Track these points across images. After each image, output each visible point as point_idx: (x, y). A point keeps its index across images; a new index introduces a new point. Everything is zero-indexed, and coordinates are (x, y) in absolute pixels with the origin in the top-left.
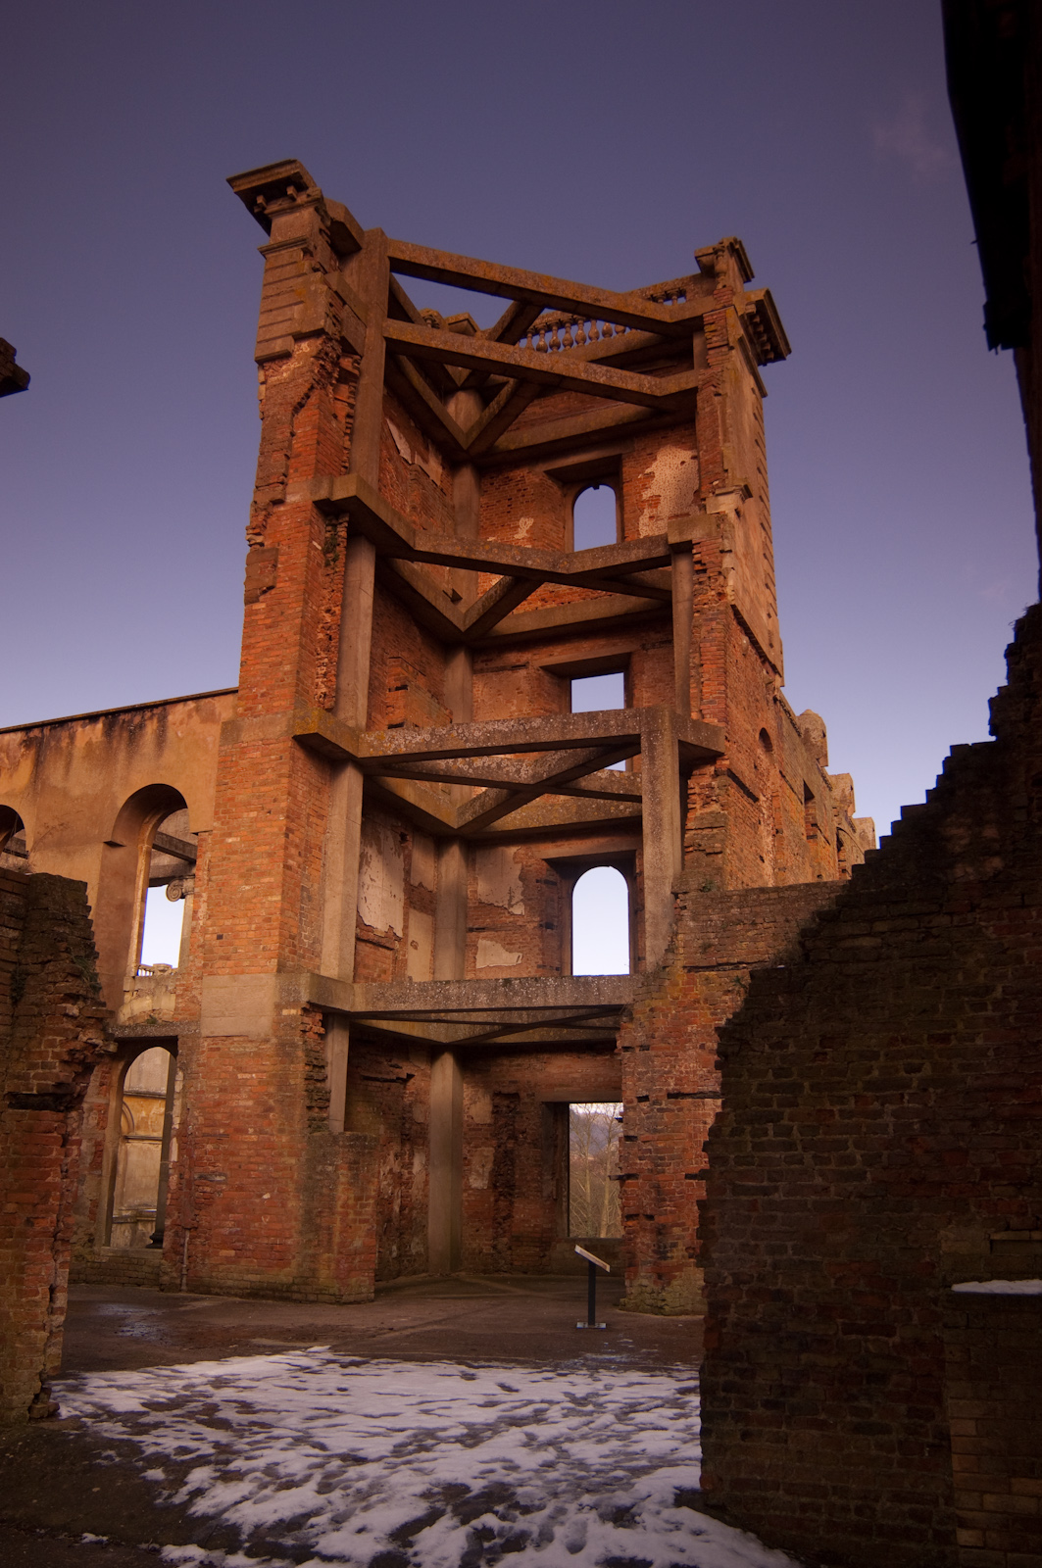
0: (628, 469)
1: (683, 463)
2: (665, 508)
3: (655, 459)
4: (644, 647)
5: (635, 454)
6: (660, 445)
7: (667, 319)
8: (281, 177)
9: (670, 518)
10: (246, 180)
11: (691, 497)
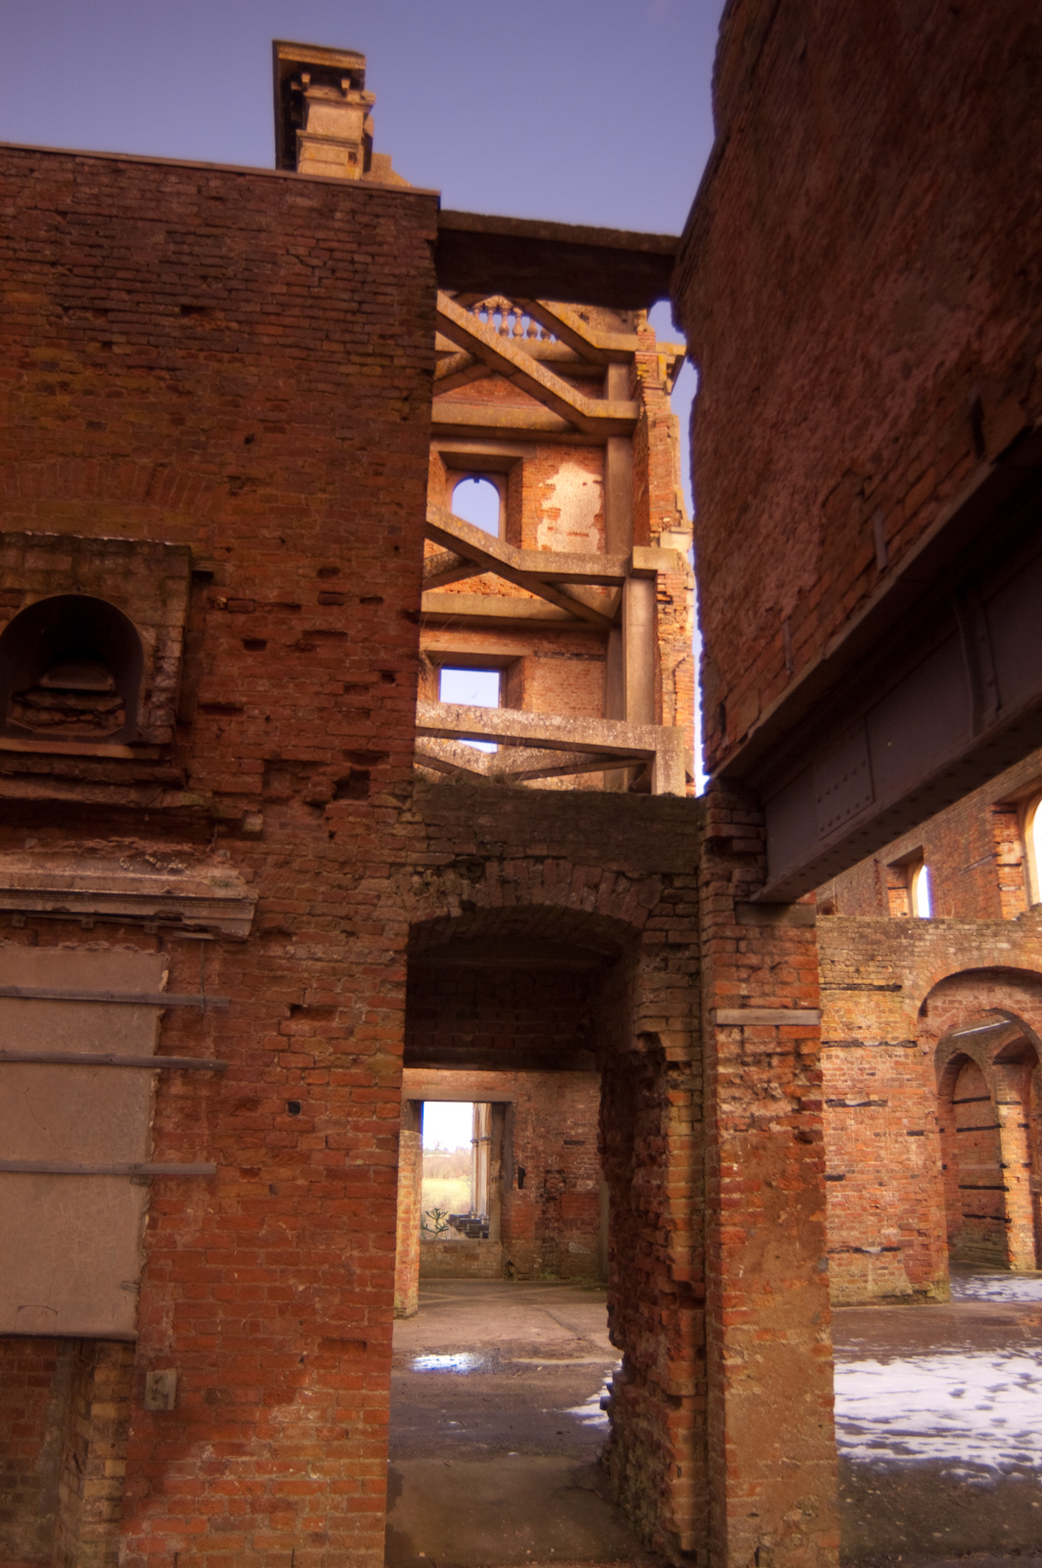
0: (529, 474)
1: (585, 484)
2: (565, 523)
3: (557, 472)
4: (536, 653)
5: (537, 462)
6: (562, 460)
7: (594, 343)
8: (341, 65)
9: (570, 534)
10: (297, 51)
11: (591, 519)
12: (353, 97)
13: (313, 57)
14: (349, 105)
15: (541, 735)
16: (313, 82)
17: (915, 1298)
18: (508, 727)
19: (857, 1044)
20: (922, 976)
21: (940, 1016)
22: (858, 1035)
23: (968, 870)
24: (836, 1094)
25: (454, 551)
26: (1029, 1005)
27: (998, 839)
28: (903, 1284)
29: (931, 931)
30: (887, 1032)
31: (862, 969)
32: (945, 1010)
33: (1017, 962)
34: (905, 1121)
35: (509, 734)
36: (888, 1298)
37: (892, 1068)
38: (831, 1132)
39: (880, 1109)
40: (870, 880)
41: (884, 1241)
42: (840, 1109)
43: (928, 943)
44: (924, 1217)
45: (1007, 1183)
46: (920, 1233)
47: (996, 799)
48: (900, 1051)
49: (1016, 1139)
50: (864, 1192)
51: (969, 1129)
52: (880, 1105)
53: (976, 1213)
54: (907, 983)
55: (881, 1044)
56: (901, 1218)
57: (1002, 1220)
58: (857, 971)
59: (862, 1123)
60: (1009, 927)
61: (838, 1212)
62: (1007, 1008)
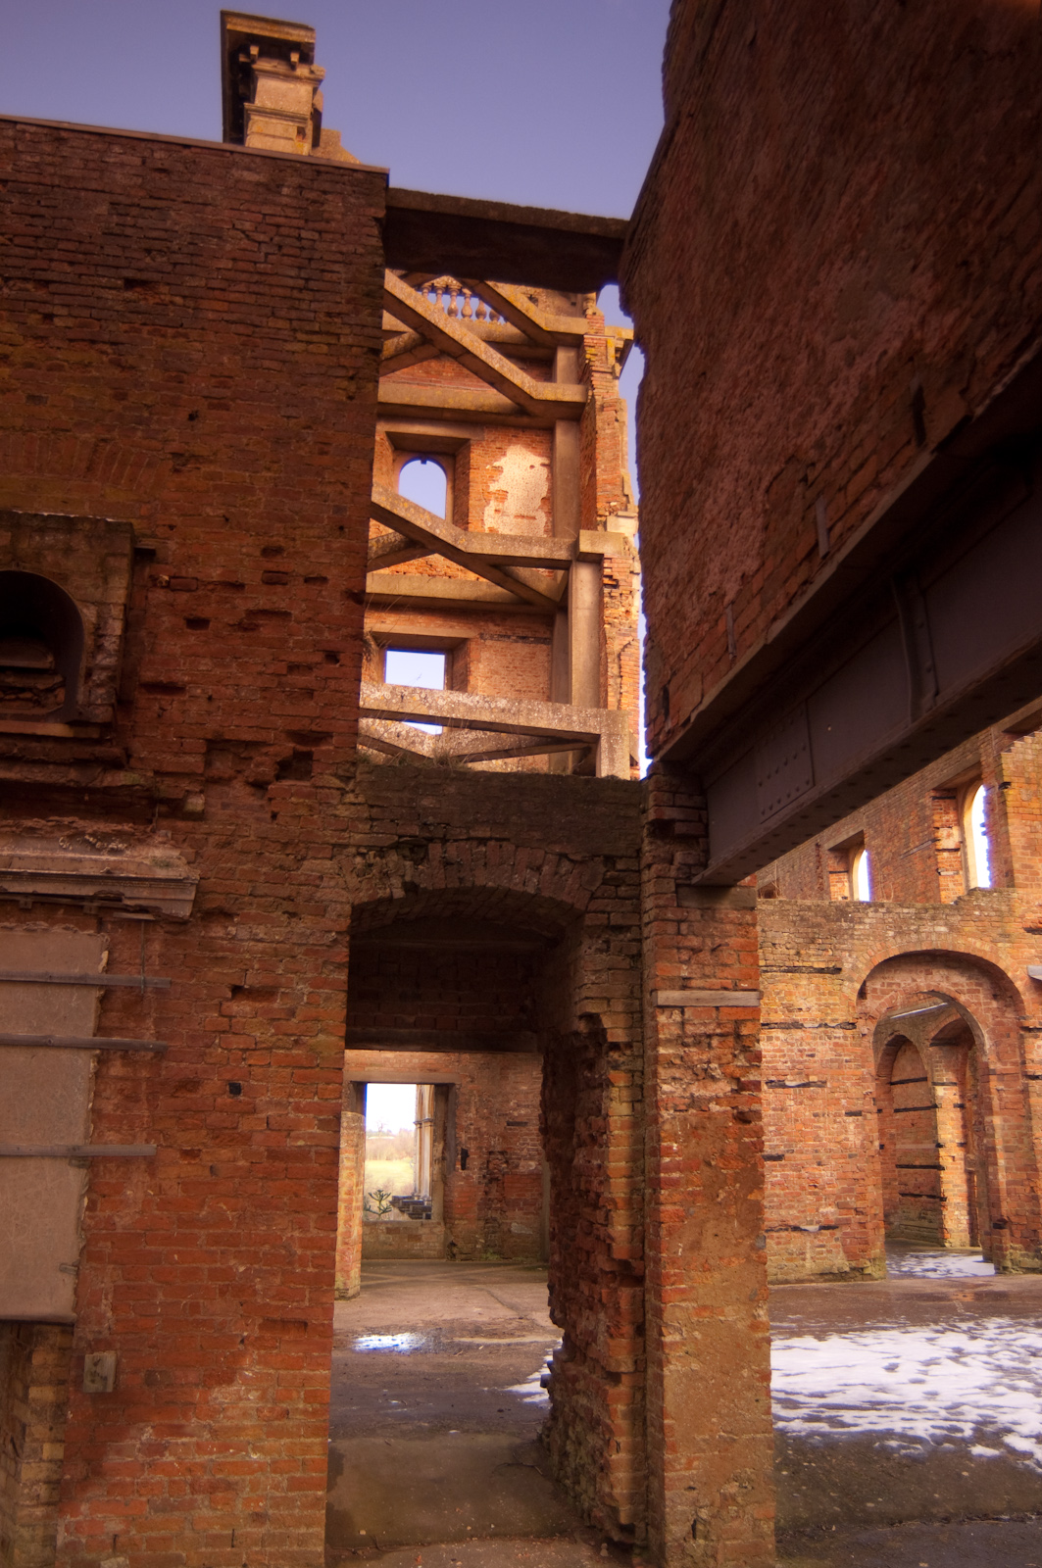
0: (476, 455)
1: (532, 467)
2: (512, 505)
3: (505, 455)
4: (481, 636)
5: (484, 443)
6: (510, 443)
7: (543, 325)
8: (291, 38)
9: (517, 516)
10: (245, 22)
11: (538, 502)
12: (302, 71)
13: (262, 29)
14: (298, 79)
15: (486, 717)
16: (261, 54)
17: (852, 1275)
18: (453, 709)
19: (797, 1025)
20: (861, 958)
21: (879, 998)
22: (798, 1017)
23: (907, 855)
24: (777, 1075)
25: (400, 533)
26: (966, 988)
27: (937, 825)
28: (840, 1262)
29: (870, 915)
30: (827, 1014)
31: (802, 952)
32: (884, 993)
33: (954, 945)
34: (843, 1101)
35: (454, 716)
36: (826, 1275)
37: (831, 1050)
38: (772, 1112)
39: (819, 1090)
40: (811, 864)
41: (822, 1220)
42: (780, 1090)
43: (867, 927)
44: (861, 1196)
45: (942, 1162)
46: (857, 1212)
47: (936, 785)
48: (839, 1033)
49: (952, 1119)
50: (803, 1172)
51: (906, 1110)
52: (819, 1086)
53: (912, 1191)
54: (847, 966)
55: (820, 1026)
56: (839, 1197)
57: (938, 1198)
58: (798, 954)
59: (801, 1103)
60: (947, 911)
61: (778, 1192)
62: (945, 991)
